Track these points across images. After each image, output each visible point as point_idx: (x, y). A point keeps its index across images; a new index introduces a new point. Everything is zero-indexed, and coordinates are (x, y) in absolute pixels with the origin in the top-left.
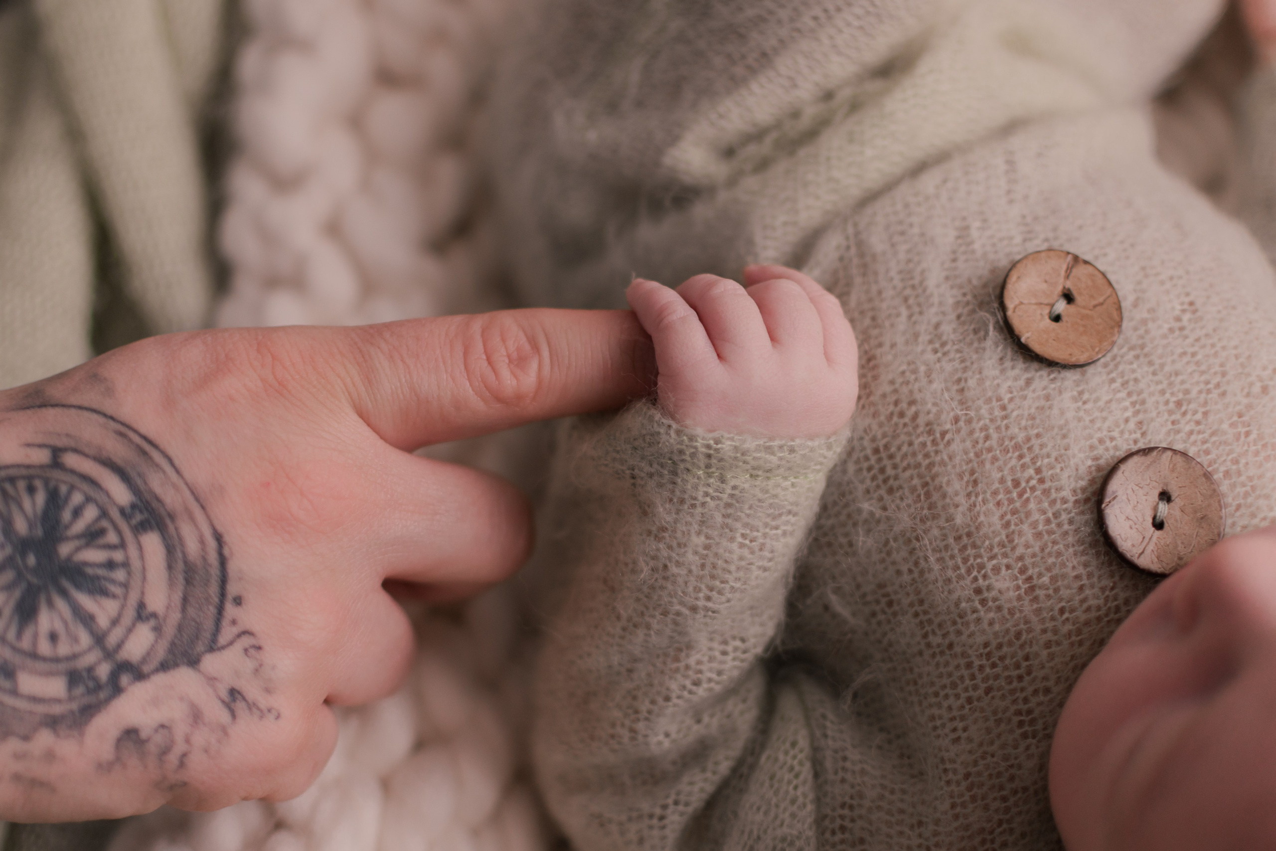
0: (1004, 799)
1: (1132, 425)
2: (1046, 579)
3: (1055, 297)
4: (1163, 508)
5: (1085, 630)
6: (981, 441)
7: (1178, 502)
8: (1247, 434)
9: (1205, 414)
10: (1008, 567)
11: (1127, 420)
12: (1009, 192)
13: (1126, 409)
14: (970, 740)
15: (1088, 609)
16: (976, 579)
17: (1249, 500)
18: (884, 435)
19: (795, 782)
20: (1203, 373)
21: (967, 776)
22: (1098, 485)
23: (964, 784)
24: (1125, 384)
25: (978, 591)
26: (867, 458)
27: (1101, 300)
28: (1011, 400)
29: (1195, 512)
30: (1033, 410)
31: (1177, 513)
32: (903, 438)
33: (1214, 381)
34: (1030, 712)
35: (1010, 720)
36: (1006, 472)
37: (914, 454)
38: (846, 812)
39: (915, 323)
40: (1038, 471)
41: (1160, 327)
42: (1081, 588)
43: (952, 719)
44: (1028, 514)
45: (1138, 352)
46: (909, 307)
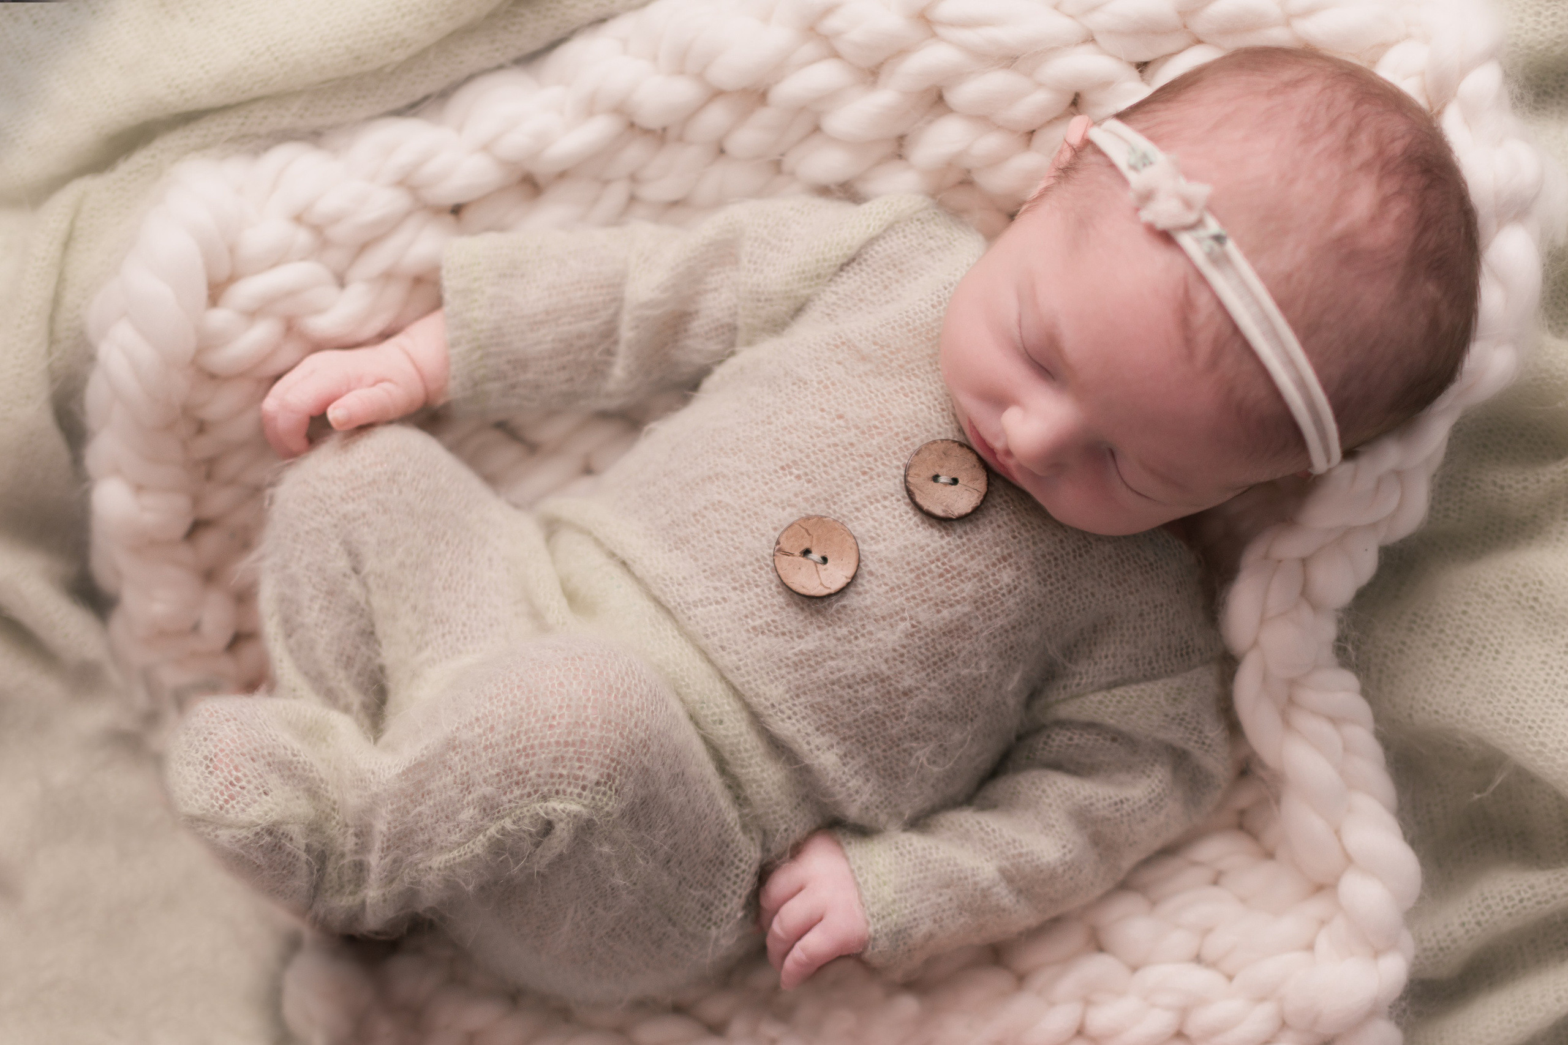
0: (1122, 561)
1: (887, 503)
2: (998, 549)
3: (809, 562)
4: (943, 479)
5: (1022, 521)
6: (916, 601)
7: (937, 470)
8: (876, 427)
9: (869, 455)
10: (994, 575)
11: (885, 507)
12: (717, 603)
13: (877, 509)
14: (1093, 587)
15: (1011, 520)
16: (1003, 595)
17: (920, 424)
18: (914, 665)
19: (1128, 698)
20: (838, 459)
21: (1112, 586)
22: (934, 521)
23: (1118, 587)
24: (857, 509)
25: (1010, 592)
26: (928, 675)
27: (803, 531)
28: (886, 584)
29: (942, 459)
30: (891, 569)
31: (944, 470)
32: (916, 652)
33: (843, 451)
34: (1074, 551)
35: (1080, 563)
36: (934, 583)
37: (927, 644)
38: (1140, 663)
39: (836, 654)
40: (932, 562)
41: (808, 489)
42: (999, 526)
43: (1080, 598)
44: (961, 565)
45: (830, 502)
46: (824, 660)
